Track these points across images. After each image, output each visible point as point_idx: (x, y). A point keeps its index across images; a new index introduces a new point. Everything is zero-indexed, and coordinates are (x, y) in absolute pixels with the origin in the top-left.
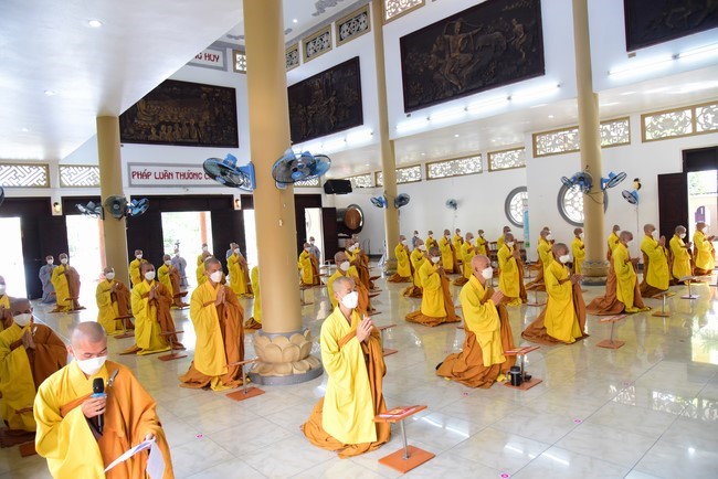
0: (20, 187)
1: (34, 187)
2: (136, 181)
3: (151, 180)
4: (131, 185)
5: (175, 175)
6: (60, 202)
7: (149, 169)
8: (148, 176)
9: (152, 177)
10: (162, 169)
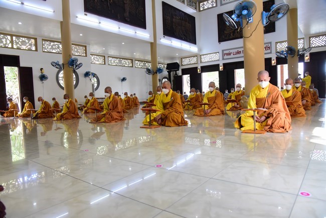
0: (191, 64)
1: (194, 64)
2: (226, 57)
3: (232, 56)
4: (223, 59)
5: (242, 52)
6: (200, 68)
7: (231, 51)
8: (229, 54)
9: (232, 54)
10: (236, 50)
